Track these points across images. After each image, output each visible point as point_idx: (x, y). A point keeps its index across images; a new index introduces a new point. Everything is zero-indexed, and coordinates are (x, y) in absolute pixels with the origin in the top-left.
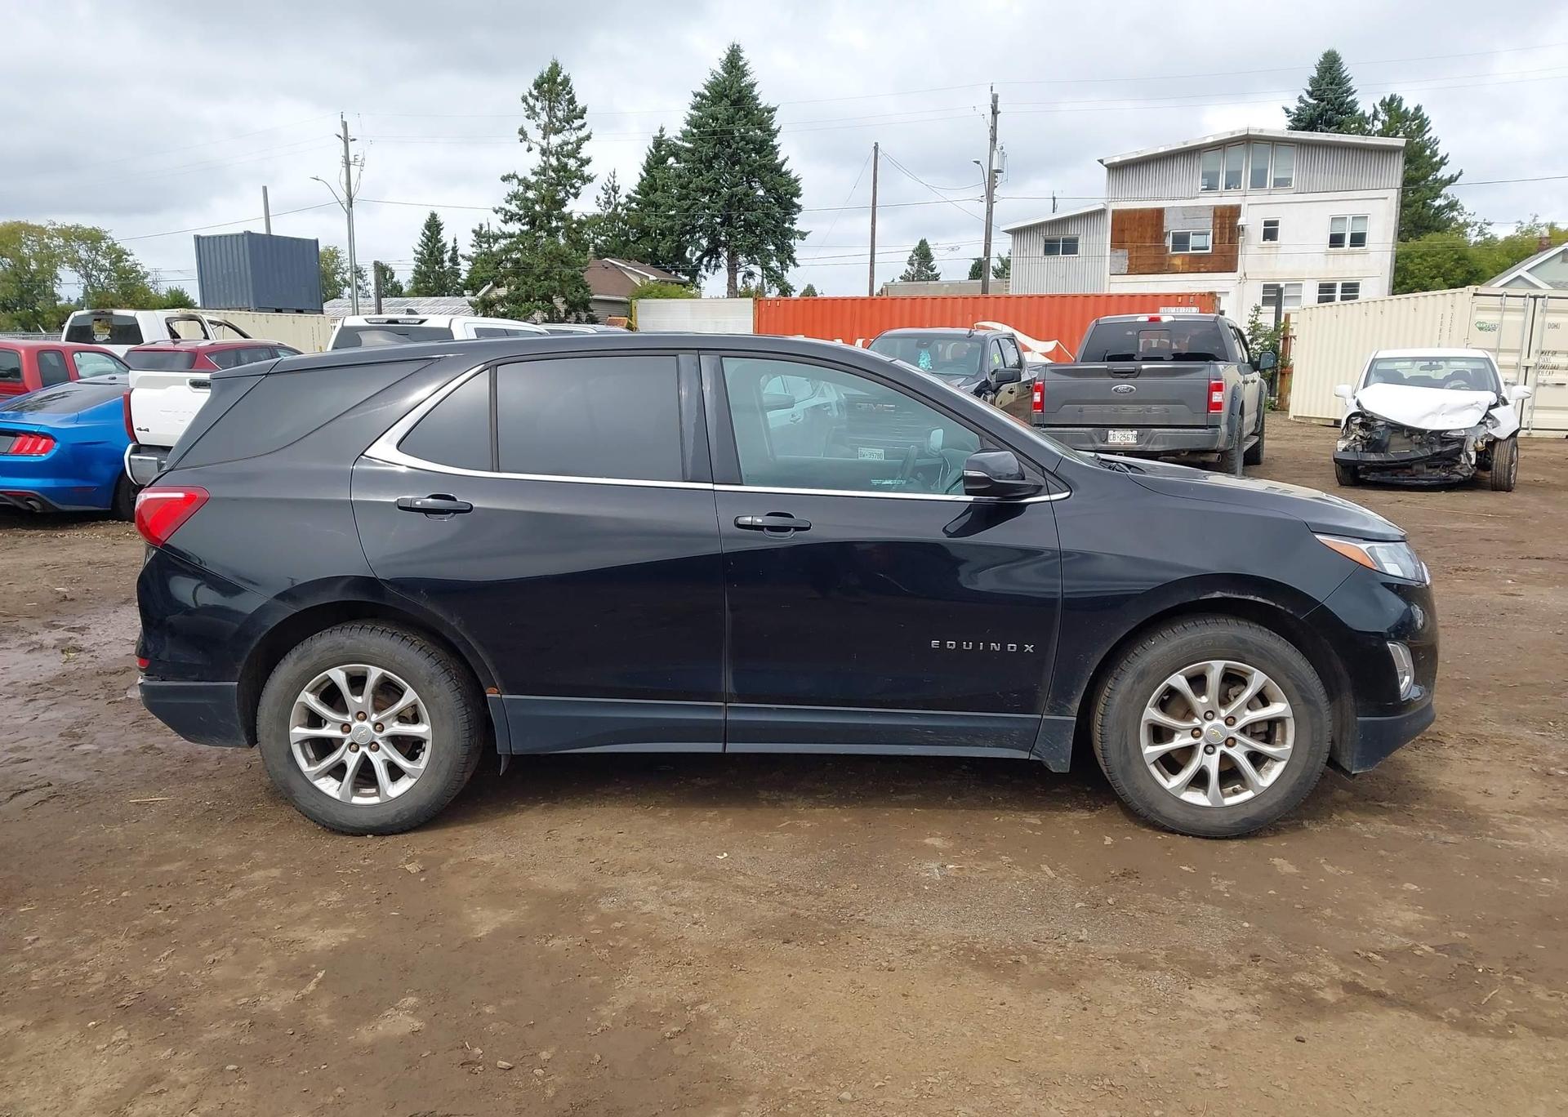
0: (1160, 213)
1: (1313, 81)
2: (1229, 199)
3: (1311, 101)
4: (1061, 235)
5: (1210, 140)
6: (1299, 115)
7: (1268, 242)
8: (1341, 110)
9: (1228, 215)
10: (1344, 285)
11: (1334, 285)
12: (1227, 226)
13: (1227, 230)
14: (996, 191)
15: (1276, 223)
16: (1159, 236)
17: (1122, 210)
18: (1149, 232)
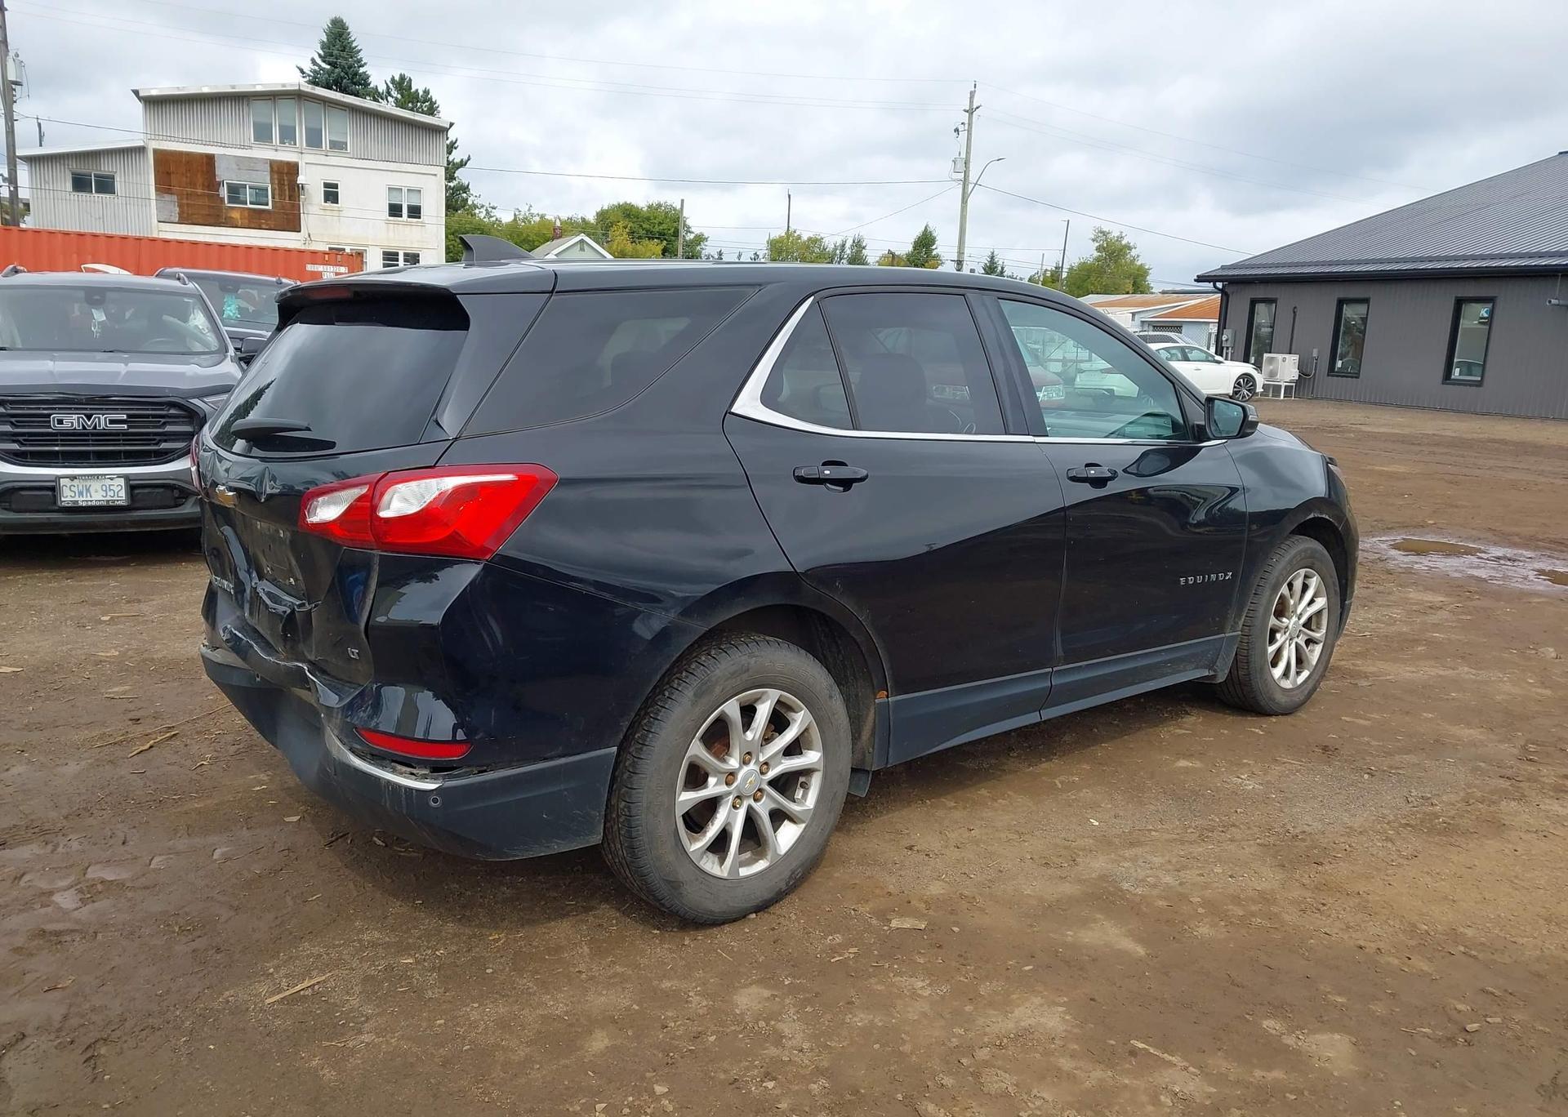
0: (210, 159)
1: (324, 46)
2: (286, 155)
3: (324, 65)
4: (92, 170)
5: (259, 88)
6: (315, 78)
7: (329, 204)
8: (355, 80)
9: (286, 171)
10: (406, 255)
11: (397, 254)
12: (286, 183)
13: (286, 187)
14: (15, 107)
15: (336, 186)
16: (213, 184)
17: (165, 150)
18: (200, 180)
